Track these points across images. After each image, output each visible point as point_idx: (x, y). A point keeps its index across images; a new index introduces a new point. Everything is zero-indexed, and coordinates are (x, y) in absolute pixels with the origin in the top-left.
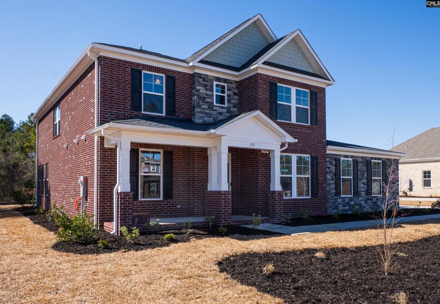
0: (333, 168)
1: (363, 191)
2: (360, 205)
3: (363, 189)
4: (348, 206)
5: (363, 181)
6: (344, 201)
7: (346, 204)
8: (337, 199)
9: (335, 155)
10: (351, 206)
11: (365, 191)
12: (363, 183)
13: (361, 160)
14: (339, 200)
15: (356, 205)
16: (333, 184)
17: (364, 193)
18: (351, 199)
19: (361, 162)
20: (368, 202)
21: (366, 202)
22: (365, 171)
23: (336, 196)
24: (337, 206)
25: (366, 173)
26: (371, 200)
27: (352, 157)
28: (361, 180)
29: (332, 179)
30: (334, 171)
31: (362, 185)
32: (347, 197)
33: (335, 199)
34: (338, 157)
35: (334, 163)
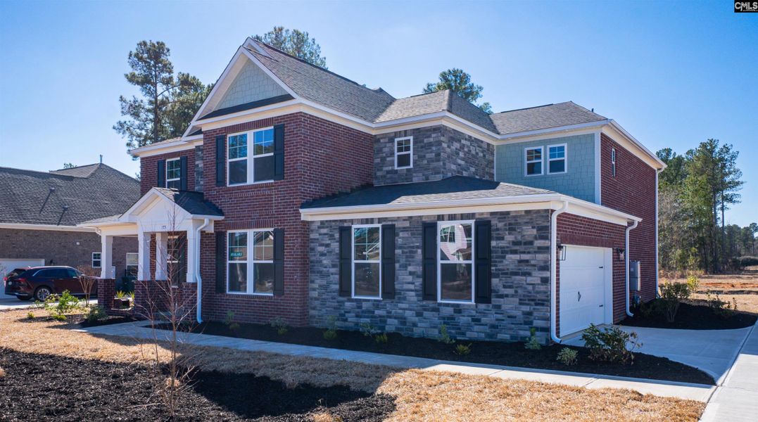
0: (335, 246)
1: (412, 290)
2: (403, 320)
3: (412, 287)
4: (367, 317)
5: (410, 268)
6: (360, 307)
7: (363, 312)
8: (343, 302)
9: (341, 221)
10: (375, 317)
11: (416, 291)
12: (411, 273)
13: (407, 224)
14: (348, 304)
15: (390, 317)
16: (336, 274)
17: (413, 293)
18: (377, 305)
19: (404, 229)
20: (426, 314)
21: (419, 314)
22: (418, 247)
23: (340, 295)
24: (344, 315)
25: (420, 251)
26: (436, 310)
27: (380, 220)
28: (405, 266)
29: (334, 266)
30: (337, 250)
31: (410, 278)
32: (369, 300)
33: (338, 302)
34: (346, 225)
35: (337, 236)
